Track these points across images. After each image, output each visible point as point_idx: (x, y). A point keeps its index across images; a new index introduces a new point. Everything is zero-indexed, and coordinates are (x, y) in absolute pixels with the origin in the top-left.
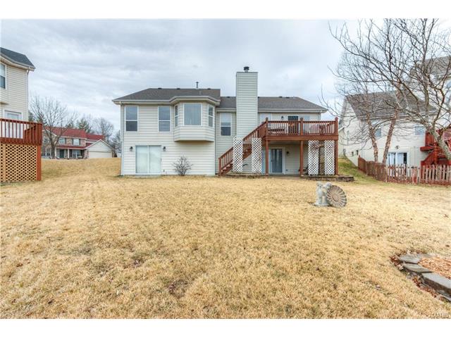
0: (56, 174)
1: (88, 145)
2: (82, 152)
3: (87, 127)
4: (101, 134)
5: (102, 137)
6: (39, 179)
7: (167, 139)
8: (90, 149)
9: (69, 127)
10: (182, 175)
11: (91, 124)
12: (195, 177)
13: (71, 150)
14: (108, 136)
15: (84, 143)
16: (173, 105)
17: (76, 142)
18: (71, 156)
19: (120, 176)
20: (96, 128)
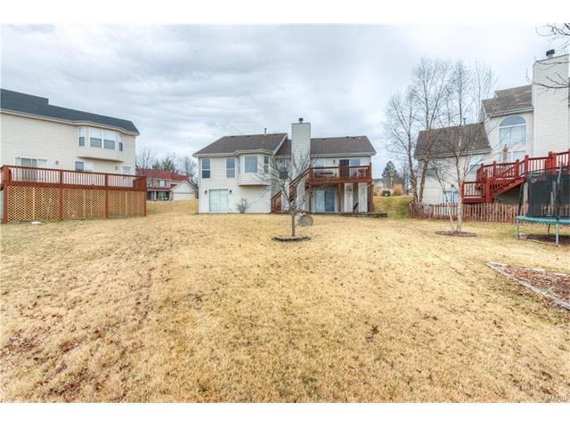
0: (154, 212)
1: (173, 186)
2: (168, 193)
3: (172, 168)
4: (185, 174)
5: (185, 178)
6: (145, 215)
7: (232, 184)
8: (174, 190)
9: (156, 167)
10: (243, 213)
11: (175, 162)
12: (251, 214)
13: (157, 192)
14: (192, 175)
15: (169, 185)
16: (237, 156)
17: (162, 184)
18: (157, 197)
19: (198, 214)
20: (180, 168)
